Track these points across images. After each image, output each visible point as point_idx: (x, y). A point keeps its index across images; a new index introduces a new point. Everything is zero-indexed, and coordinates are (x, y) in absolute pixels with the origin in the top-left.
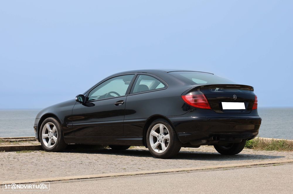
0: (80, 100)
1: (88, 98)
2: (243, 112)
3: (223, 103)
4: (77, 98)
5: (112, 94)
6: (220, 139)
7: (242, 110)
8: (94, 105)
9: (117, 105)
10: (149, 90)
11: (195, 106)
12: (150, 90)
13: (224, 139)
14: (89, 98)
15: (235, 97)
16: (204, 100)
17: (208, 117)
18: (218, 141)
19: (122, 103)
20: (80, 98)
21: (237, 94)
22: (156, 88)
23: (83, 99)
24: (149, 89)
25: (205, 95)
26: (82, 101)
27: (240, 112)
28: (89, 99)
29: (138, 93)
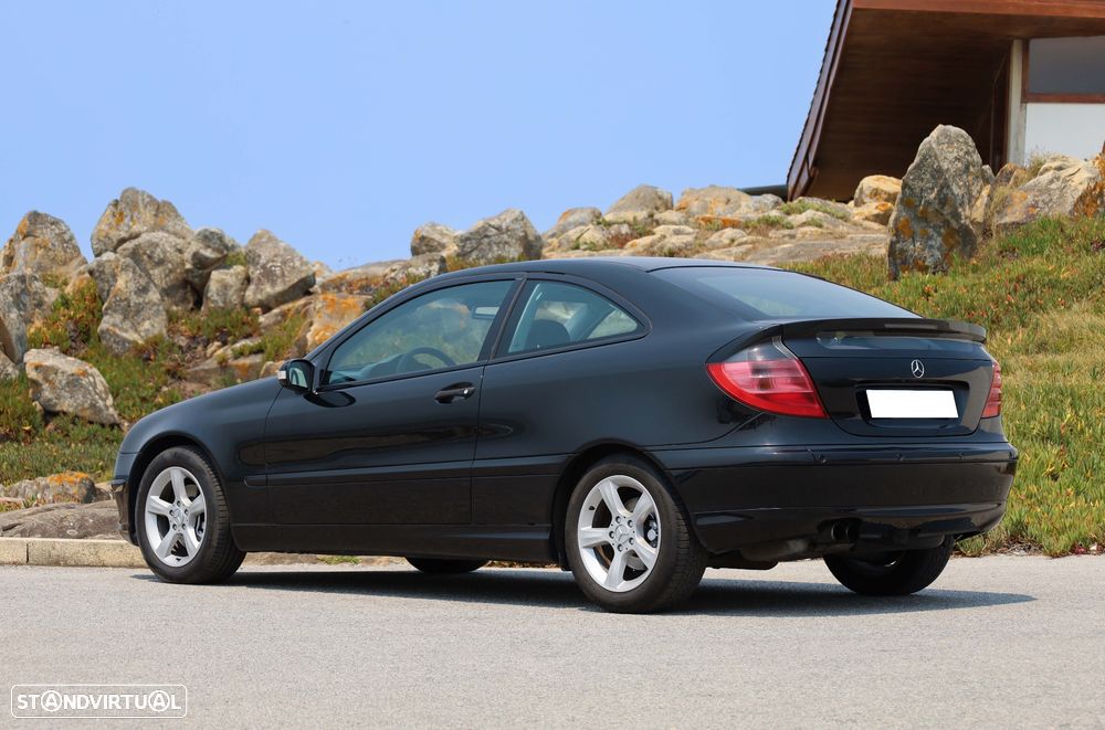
0: (294, 383)
1: (326, 374)
2: (950, 427)
3: (870, 393)
4: (284, 373)
5: (422, 359)
6: (862, 536)
7: (944, 421)
8: (352, 400)
9: (445, 400)
10: (569, 344)
11: (763, 405)
12: (574, 343)
13: (877, 536)
14: (331, 372)
15: (916, 367)
16: (796, 382)
17: (813, 448)
18: (852, 545)
19: (466, 392)
20: (294, 372)
21: (925, 357)
22: (591, 336)
23: (309, 378)
24: (571, 340)
25: (801, 360)
26: (303, 383)
27: (937, 427)
28: (333, 377)
29: (529, 354)
